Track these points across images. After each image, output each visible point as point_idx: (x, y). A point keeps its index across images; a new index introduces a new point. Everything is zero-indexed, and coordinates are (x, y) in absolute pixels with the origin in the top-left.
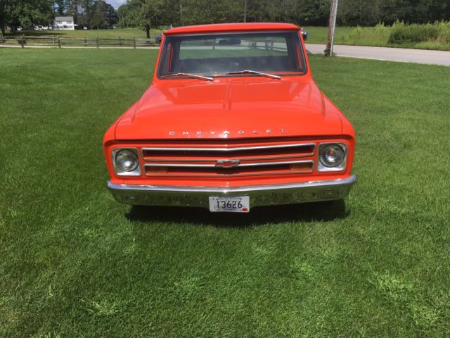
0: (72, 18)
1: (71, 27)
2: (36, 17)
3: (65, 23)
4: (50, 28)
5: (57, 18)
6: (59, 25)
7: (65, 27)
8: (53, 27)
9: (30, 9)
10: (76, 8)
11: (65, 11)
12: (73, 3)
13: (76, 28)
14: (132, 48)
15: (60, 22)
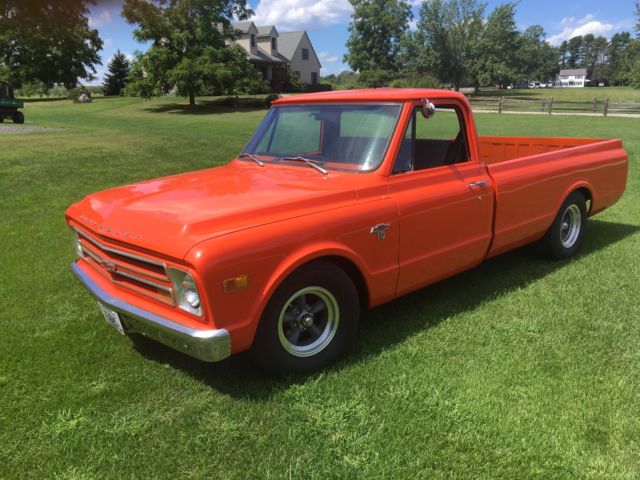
0: (584, 71)
1: (579, 83)
2: (499, 72)
3: (572, 78)
4: (550, 85)
5: (562, 72)
6: (563, 81)
7: (571, 83)
8: (554, 84)
9: (495, 62)
10: (596, 57)
11: (578, 62)
12: (592, 50)
13: (587, 85)
14: (601, 115)
15: (565, 77)
